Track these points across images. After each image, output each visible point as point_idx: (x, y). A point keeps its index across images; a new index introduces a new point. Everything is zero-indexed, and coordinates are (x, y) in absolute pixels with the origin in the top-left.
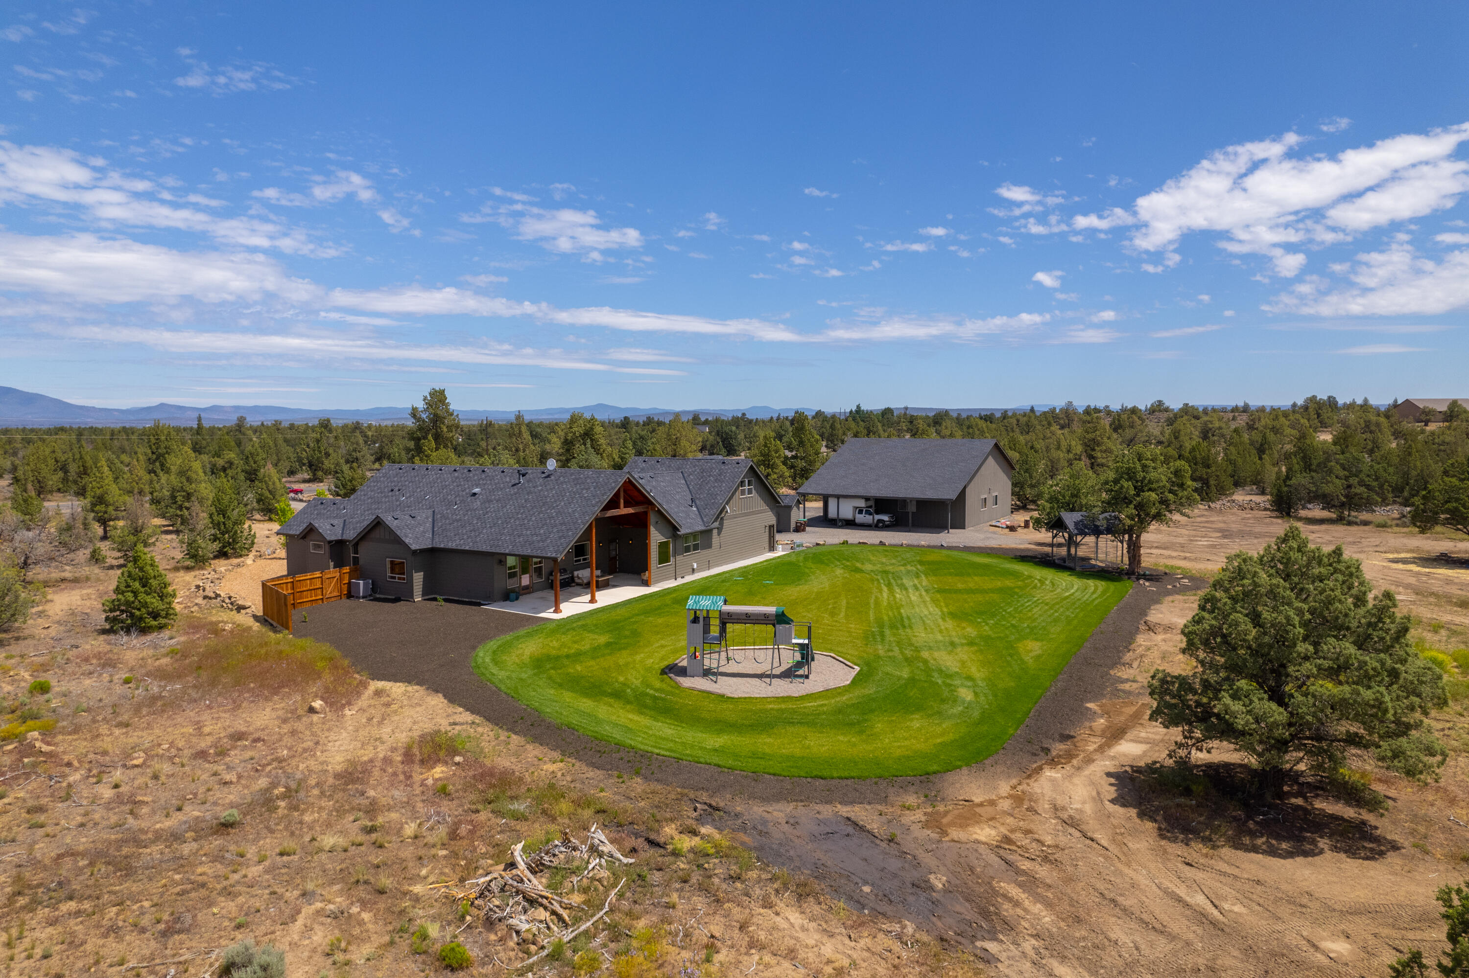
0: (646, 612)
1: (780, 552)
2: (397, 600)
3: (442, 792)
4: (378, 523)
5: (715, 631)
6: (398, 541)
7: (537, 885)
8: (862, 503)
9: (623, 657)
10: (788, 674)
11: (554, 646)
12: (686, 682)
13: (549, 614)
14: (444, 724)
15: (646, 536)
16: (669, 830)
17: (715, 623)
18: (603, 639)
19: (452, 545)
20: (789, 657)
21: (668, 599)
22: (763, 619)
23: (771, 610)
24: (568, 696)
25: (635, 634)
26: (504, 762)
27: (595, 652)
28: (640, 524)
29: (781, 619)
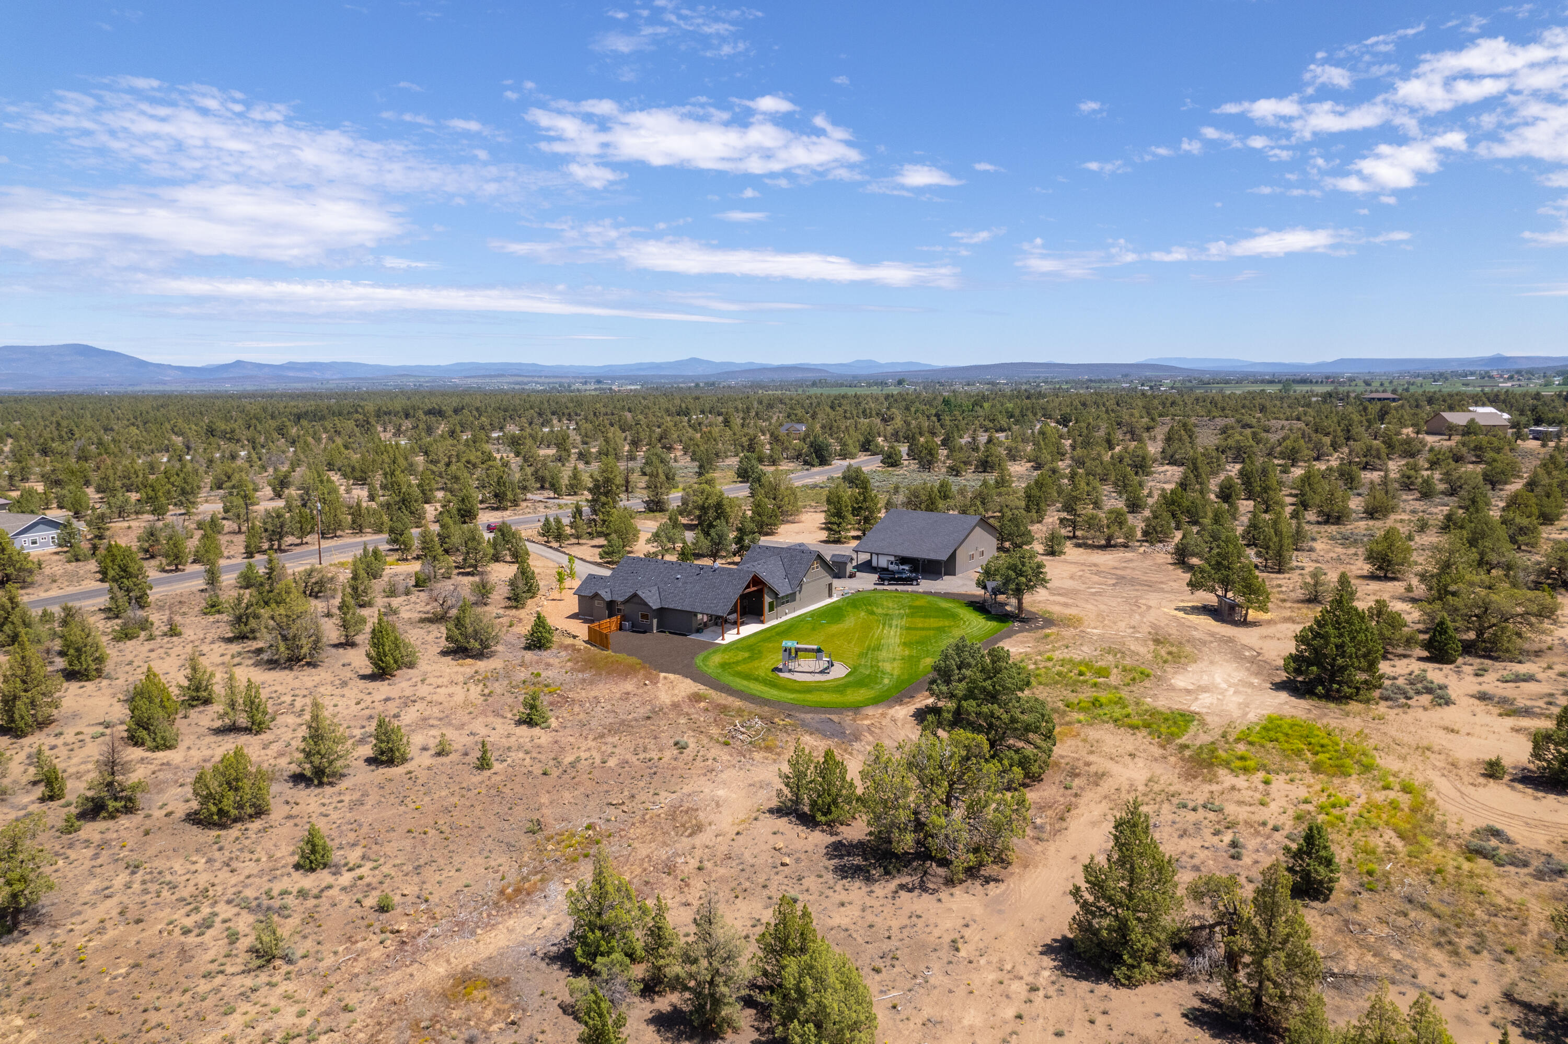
0: (764, 640)
1: (835, 599)
2: (645, 632)
3: (707, 710)
4: (635, 595)
5: (793, 655)
6: (646, 604)
7: (743, 730)
8: (892, 559)
9: (756, 664)
10: (822, 672)
11: (727, 657)
12: (781, 675)
13: (719, 641)
14: (696, 690)
15: (763, 597)
16: (776, 720)
17: (793, 651)
18: (747, 655)
19: (671, 606)
20: (823, 664)
21: (773, 633)
22: (812, 650)
23: (815, 647)
24: (738, 680)
25: (760, 652)
26: (724, 702)
27: (745, 660)
28: (760, 593)
29: (819, 650)
